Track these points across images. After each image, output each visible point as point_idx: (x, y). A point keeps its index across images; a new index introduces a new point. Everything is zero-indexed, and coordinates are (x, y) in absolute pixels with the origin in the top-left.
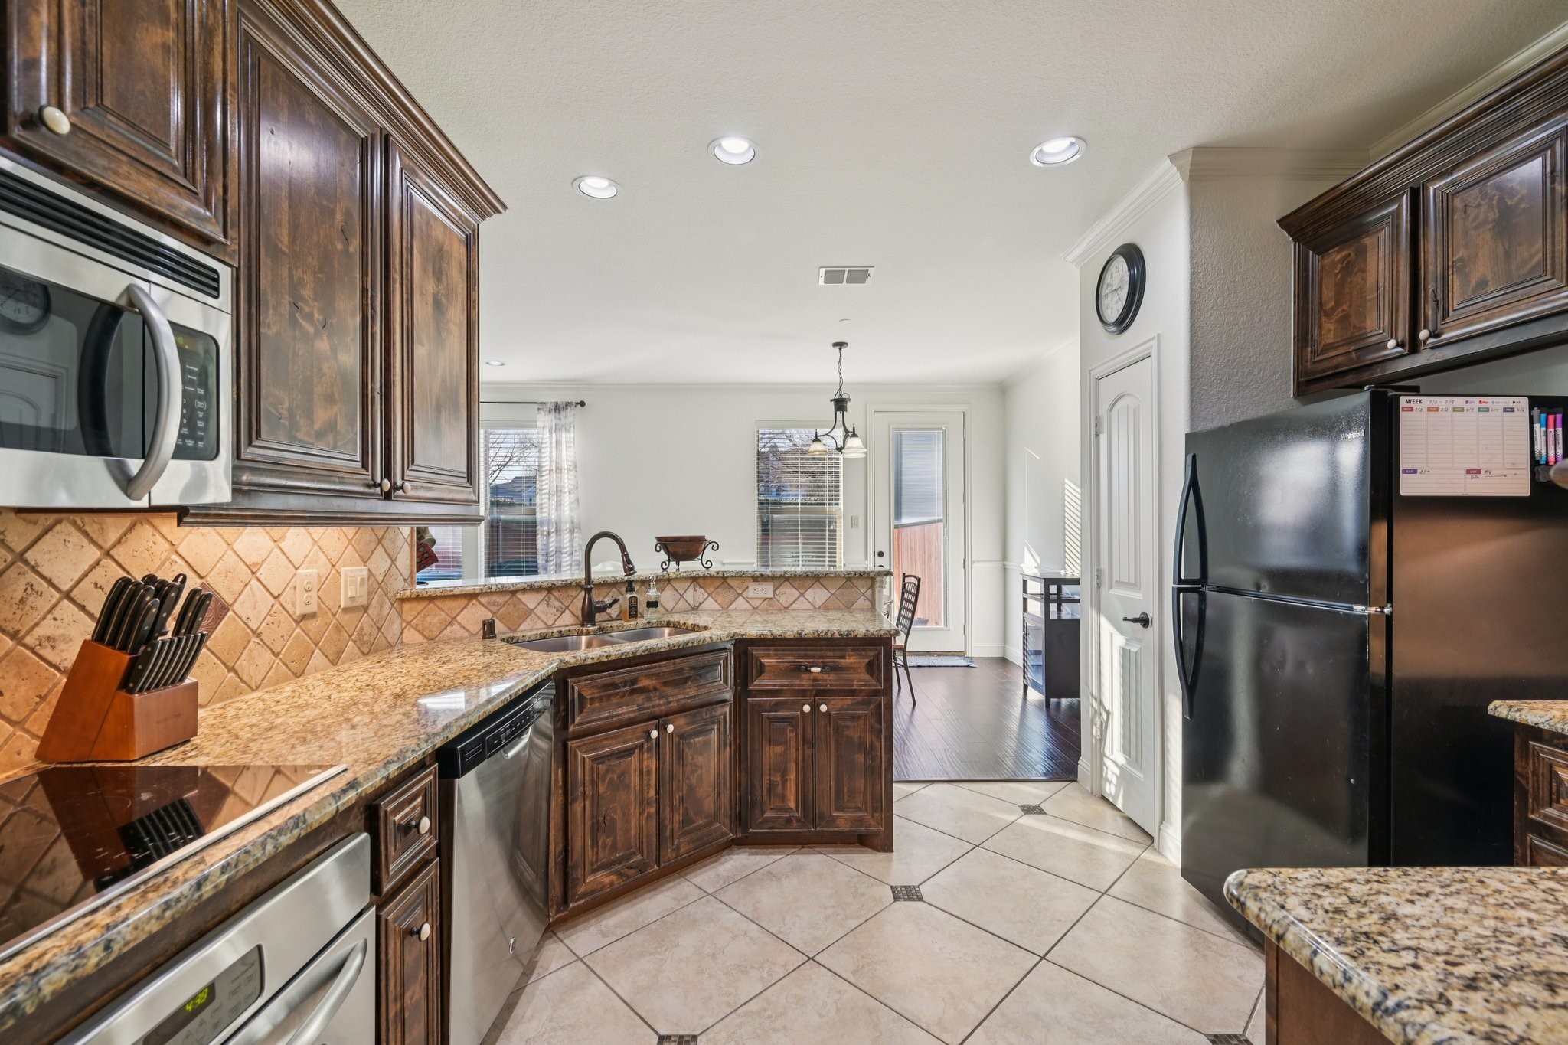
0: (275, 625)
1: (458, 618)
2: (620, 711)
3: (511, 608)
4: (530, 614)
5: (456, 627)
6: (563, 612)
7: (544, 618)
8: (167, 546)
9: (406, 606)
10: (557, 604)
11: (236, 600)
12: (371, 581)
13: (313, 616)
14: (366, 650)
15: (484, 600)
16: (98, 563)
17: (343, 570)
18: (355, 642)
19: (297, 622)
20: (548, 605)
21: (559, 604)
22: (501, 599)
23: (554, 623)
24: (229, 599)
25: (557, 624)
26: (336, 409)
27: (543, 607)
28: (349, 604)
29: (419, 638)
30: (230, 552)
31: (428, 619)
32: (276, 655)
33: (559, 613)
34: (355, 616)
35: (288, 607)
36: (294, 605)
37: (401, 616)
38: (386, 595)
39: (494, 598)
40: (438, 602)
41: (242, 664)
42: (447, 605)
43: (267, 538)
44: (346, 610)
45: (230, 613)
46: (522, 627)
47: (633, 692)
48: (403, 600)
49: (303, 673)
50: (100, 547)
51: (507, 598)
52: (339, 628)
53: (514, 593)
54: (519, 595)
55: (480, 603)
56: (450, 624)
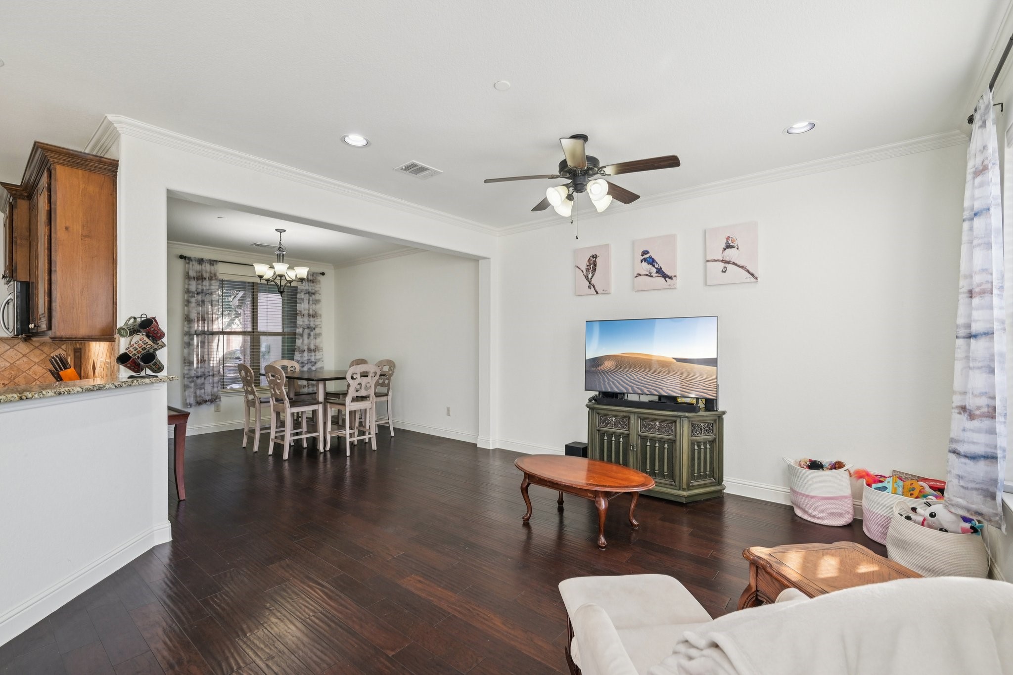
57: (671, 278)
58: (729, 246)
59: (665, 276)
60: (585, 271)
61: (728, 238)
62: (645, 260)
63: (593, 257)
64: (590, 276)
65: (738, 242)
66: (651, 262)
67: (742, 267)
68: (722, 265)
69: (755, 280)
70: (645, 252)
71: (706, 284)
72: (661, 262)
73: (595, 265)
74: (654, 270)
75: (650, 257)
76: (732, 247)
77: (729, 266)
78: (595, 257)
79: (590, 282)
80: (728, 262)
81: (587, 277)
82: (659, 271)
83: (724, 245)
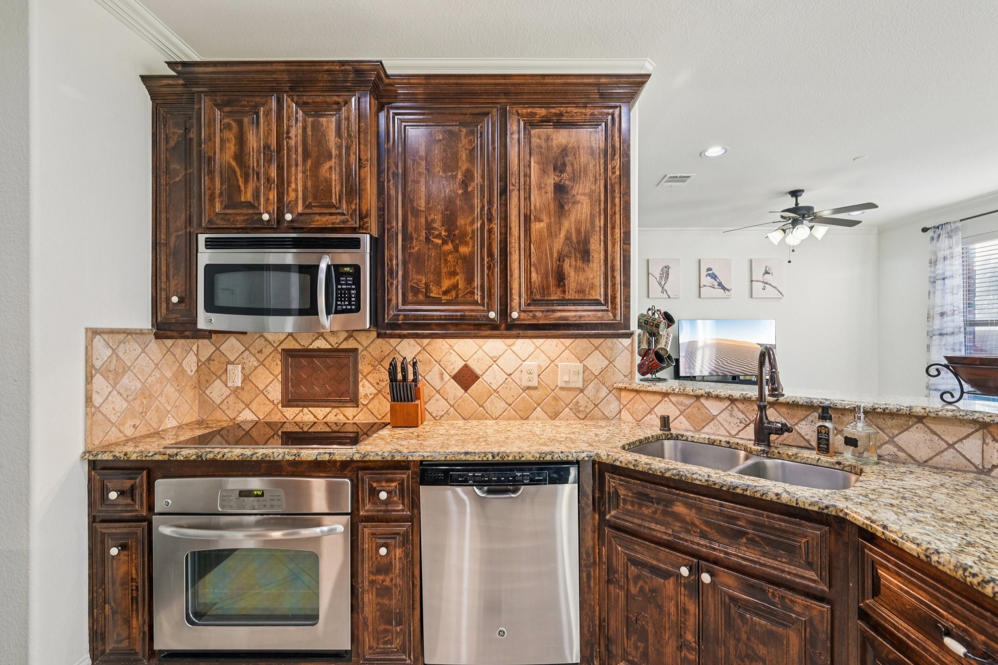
0: (508, 390)
1: (655, 409)
2: (653, 526)
3: (695, 410)
4: (713, 419)
5: (654, 416)
6: (748, 425)
7: (726, 425)
8: (448, 346)
9: (623, 394)
10: (742, 416)
11: (484, 373)
12: (586, 374)
13: (535, 388)
14: (582, 416)
15: (674, 399)
16: (420, 352)
17: (560, 364)
18: (571, 409)
19: (524, 390)
20: (731, 415)
21: (743, 416)
22: (688, 401)
23: (737, 434)
24: (478, 372)
25: (741, 435)
26: (457, 277)
27: (725, 415)
28: (564, 385)
29: (630, 418)
30: (480, 350)
31: (636, 406)
32: (510, 405)
33: (743, 425)
34: (572, 394)
35: (517, 381)
36: (521, 380)
37: (619, 400)
38: (603, 384)
39: (681, 399)
40: (642, 395)
41: (487, 404)
42: (648, 397)
43: (503, 344)
44: (562, 389)
45: (481, 379)
46: (705, 430)
47: (665, 513)
48: (620, 389)
49: (527, 418)
50: (421, 346)
51: (692, 400)
52: (556, 399)
53: (698, 397)
54: (703, 400)
55: (671, 401)
56: (650, 412)
57: (728, 290)
58: (767, 273)
59: (724, 288)
60: (658, 279)
61: (766, 267)
62: (709, 275)
63: (666, 267)
64: (663, 283)
65: (772, 271)
66: (714, 277)
67: (775, 287)
68: (762, 285)
69: (781, 296)
70: (709, 269)
71: (751, 297)
72: (721, 278)
73: (668, 274)
74: (717, 284)
75: (713, 273)
76: (769, 273)
77: (767, 286)
78: (667, 267)
79: (663, 288)
80: (766, 283)
81: (660, 284)
82: (720, 284)
83: (763, 271)
